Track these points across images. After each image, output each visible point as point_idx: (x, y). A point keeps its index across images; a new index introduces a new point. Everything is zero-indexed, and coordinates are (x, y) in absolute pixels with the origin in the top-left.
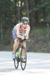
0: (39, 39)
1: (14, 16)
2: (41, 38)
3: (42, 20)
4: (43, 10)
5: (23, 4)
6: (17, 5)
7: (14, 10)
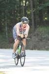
0: (43, 37)
1: (19, 15)
2: (45, 36)
3: (46, 18)
4: (47, 9)
5: (27, 3)
6: (22, 4)
7: (19, 9)
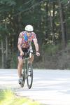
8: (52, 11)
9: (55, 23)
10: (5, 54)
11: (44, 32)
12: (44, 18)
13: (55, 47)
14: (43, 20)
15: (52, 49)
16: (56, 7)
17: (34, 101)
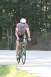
8: (45, 7)
9: (48, 16)
10: (10, 39)
11: (39, 23)
12: (39, 12)
13: (47, 34)
14: (38, 14)
15: (45, 35)
16: (48, 4)
17: (31, 74)
